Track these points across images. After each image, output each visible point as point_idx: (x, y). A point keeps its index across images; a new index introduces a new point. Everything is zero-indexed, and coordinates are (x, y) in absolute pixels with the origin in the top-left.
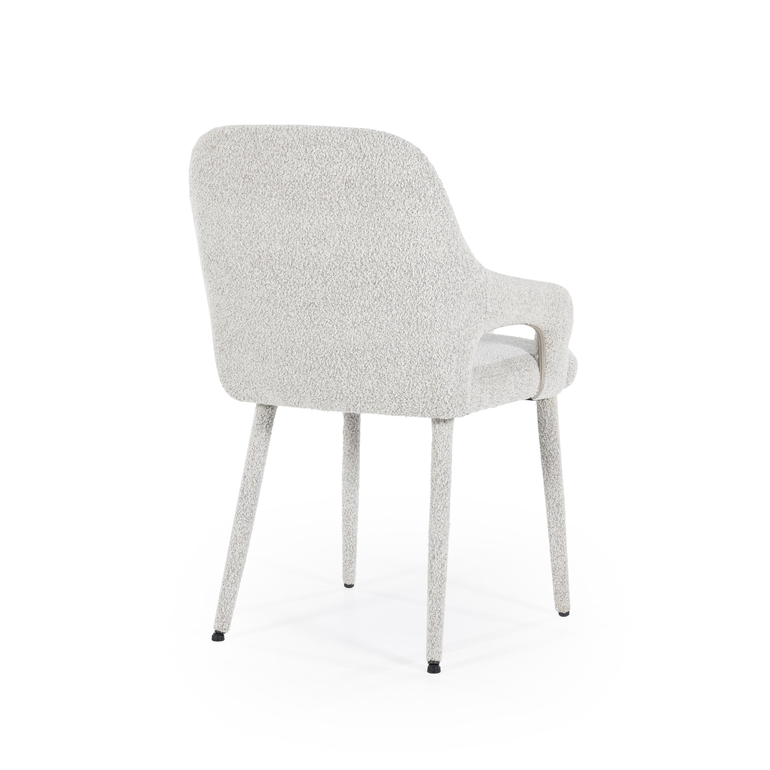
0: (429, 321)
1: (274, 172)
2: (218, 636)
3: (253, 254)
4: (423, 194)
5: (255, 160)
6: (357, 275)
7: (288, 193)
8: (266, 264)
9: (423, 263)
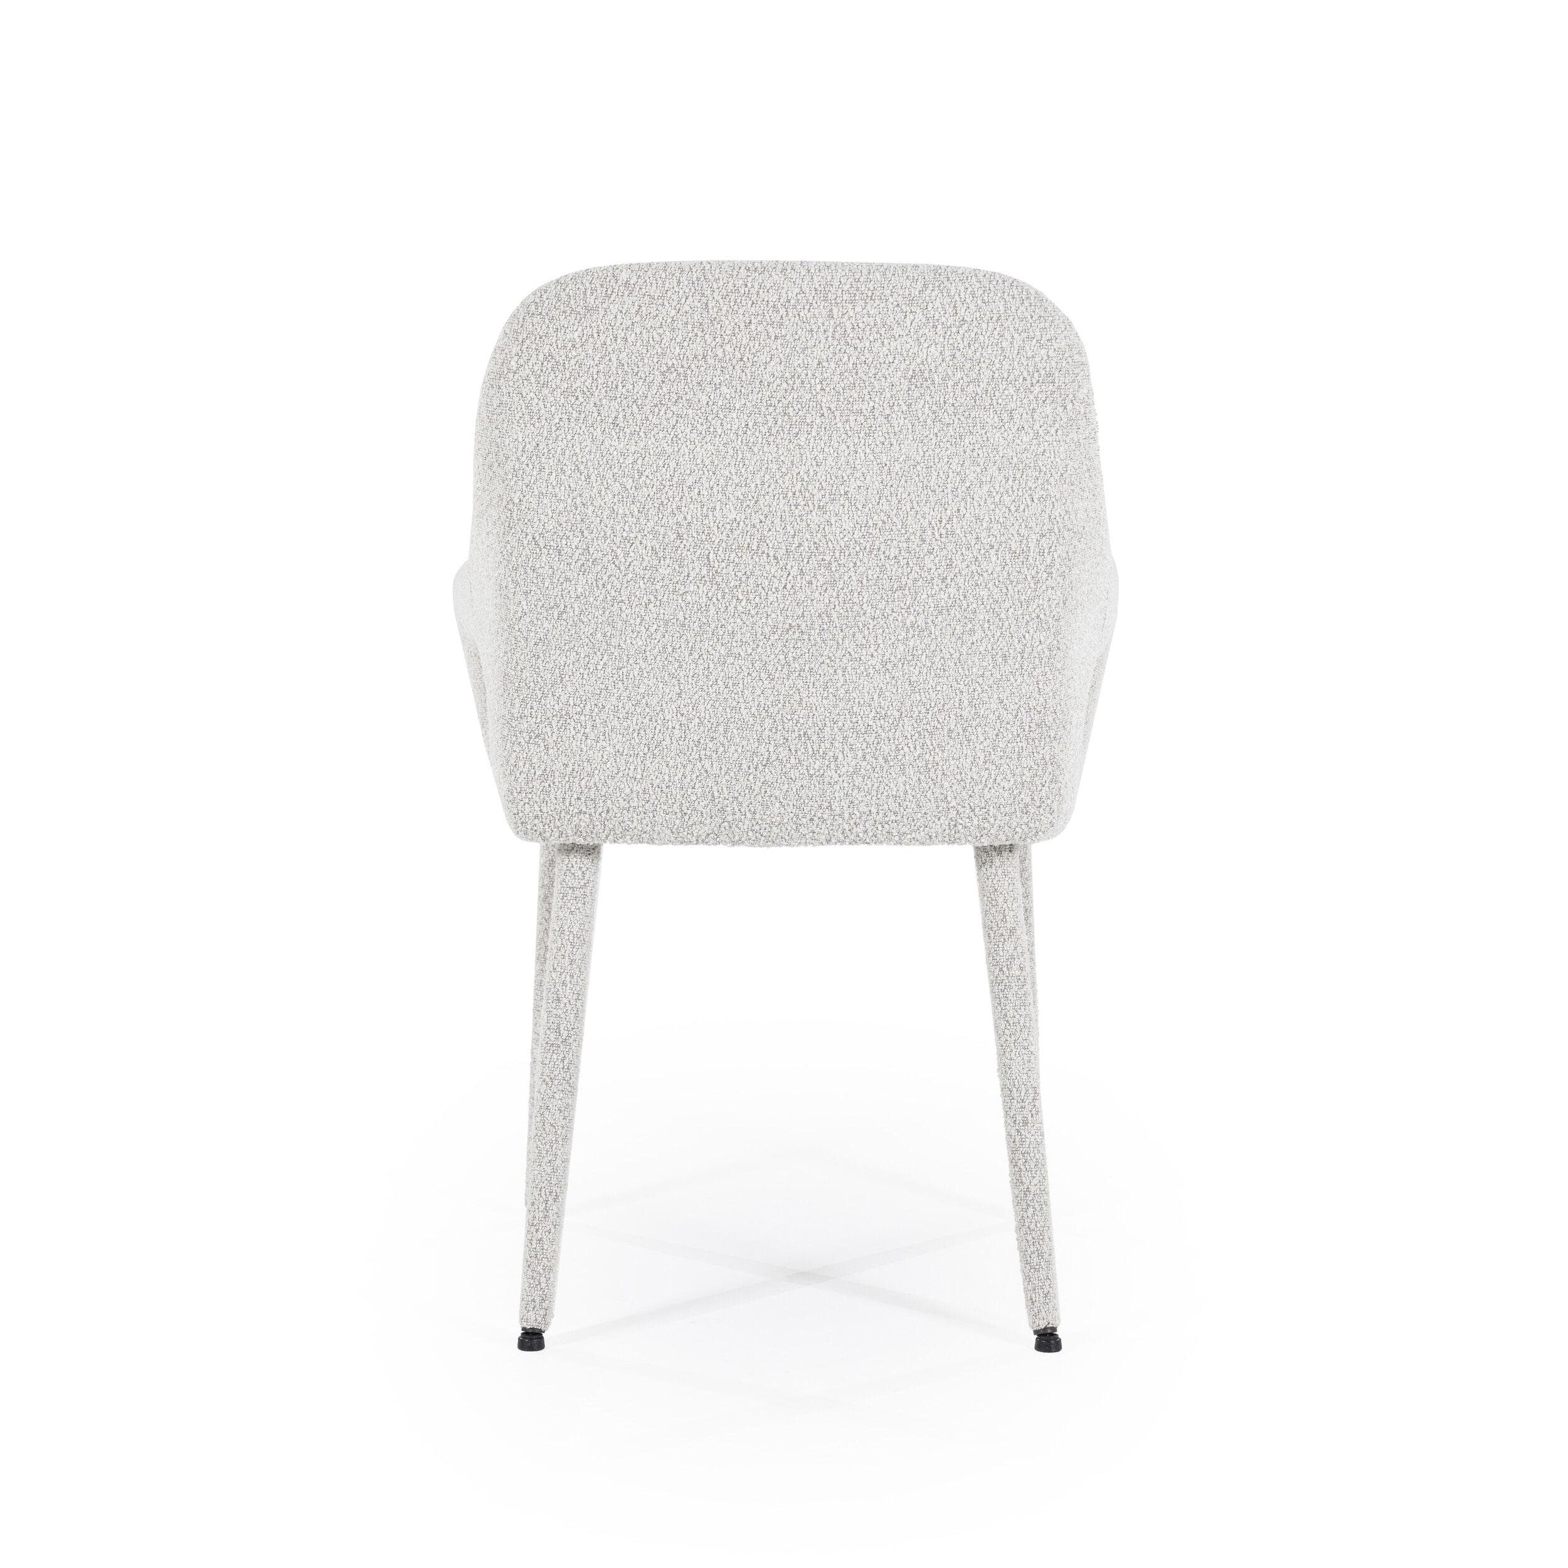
0: (1046, 650)
1: (745, 359)
2: (531, 1340)
3: (662, 530)
4: (1071, 396)
5: (700, 334)
6: (908, 564)
7: (774, 401)
8: (692, 550)
9: (1053, 534)
